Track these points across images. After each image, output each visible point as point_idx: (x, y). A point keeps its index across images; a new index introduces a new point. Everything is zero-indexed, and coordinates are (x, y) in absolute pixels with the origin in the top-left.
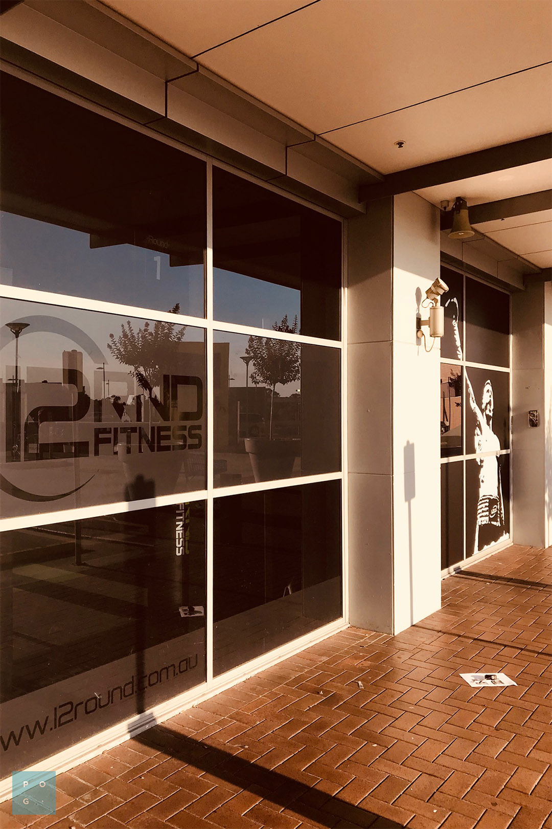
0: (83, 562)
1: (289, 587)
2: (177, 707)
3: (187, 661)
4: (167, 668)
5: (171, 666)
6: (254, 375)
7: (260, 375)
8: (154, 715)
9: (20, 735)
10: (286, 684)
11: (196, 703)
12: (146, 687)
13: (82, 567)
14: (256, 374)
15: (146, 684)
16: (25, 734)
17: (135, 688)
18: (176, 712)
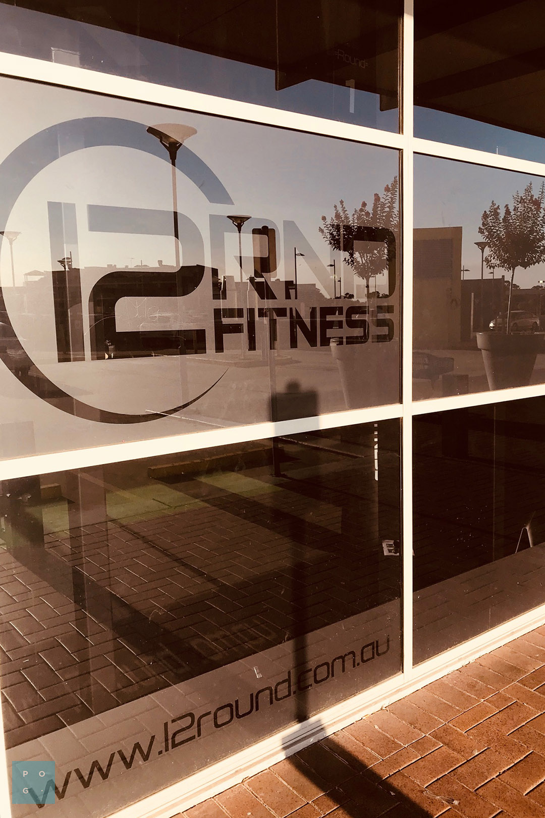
0: (282, 473)
1: (527, 528)
2: (358, 709)
3: (375, 646)
4: (342, 658)
5: (349, 653)
6: (489, 258)
7: (496, 257)
8: (323, 722)
9: (110, 765)
10: (521, 681)
11: (386, 703)
12: (311, 685)
13: (281, 478)
14: (491, 256)
15: (311, 681)
16: (118, 763)
17: (293, 688)
18: (357, 717)
